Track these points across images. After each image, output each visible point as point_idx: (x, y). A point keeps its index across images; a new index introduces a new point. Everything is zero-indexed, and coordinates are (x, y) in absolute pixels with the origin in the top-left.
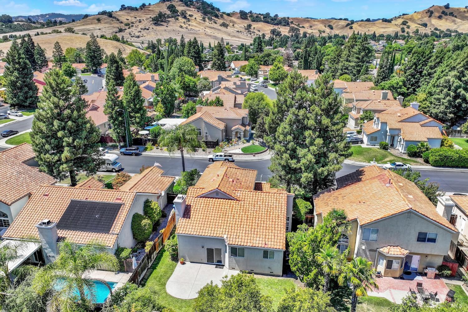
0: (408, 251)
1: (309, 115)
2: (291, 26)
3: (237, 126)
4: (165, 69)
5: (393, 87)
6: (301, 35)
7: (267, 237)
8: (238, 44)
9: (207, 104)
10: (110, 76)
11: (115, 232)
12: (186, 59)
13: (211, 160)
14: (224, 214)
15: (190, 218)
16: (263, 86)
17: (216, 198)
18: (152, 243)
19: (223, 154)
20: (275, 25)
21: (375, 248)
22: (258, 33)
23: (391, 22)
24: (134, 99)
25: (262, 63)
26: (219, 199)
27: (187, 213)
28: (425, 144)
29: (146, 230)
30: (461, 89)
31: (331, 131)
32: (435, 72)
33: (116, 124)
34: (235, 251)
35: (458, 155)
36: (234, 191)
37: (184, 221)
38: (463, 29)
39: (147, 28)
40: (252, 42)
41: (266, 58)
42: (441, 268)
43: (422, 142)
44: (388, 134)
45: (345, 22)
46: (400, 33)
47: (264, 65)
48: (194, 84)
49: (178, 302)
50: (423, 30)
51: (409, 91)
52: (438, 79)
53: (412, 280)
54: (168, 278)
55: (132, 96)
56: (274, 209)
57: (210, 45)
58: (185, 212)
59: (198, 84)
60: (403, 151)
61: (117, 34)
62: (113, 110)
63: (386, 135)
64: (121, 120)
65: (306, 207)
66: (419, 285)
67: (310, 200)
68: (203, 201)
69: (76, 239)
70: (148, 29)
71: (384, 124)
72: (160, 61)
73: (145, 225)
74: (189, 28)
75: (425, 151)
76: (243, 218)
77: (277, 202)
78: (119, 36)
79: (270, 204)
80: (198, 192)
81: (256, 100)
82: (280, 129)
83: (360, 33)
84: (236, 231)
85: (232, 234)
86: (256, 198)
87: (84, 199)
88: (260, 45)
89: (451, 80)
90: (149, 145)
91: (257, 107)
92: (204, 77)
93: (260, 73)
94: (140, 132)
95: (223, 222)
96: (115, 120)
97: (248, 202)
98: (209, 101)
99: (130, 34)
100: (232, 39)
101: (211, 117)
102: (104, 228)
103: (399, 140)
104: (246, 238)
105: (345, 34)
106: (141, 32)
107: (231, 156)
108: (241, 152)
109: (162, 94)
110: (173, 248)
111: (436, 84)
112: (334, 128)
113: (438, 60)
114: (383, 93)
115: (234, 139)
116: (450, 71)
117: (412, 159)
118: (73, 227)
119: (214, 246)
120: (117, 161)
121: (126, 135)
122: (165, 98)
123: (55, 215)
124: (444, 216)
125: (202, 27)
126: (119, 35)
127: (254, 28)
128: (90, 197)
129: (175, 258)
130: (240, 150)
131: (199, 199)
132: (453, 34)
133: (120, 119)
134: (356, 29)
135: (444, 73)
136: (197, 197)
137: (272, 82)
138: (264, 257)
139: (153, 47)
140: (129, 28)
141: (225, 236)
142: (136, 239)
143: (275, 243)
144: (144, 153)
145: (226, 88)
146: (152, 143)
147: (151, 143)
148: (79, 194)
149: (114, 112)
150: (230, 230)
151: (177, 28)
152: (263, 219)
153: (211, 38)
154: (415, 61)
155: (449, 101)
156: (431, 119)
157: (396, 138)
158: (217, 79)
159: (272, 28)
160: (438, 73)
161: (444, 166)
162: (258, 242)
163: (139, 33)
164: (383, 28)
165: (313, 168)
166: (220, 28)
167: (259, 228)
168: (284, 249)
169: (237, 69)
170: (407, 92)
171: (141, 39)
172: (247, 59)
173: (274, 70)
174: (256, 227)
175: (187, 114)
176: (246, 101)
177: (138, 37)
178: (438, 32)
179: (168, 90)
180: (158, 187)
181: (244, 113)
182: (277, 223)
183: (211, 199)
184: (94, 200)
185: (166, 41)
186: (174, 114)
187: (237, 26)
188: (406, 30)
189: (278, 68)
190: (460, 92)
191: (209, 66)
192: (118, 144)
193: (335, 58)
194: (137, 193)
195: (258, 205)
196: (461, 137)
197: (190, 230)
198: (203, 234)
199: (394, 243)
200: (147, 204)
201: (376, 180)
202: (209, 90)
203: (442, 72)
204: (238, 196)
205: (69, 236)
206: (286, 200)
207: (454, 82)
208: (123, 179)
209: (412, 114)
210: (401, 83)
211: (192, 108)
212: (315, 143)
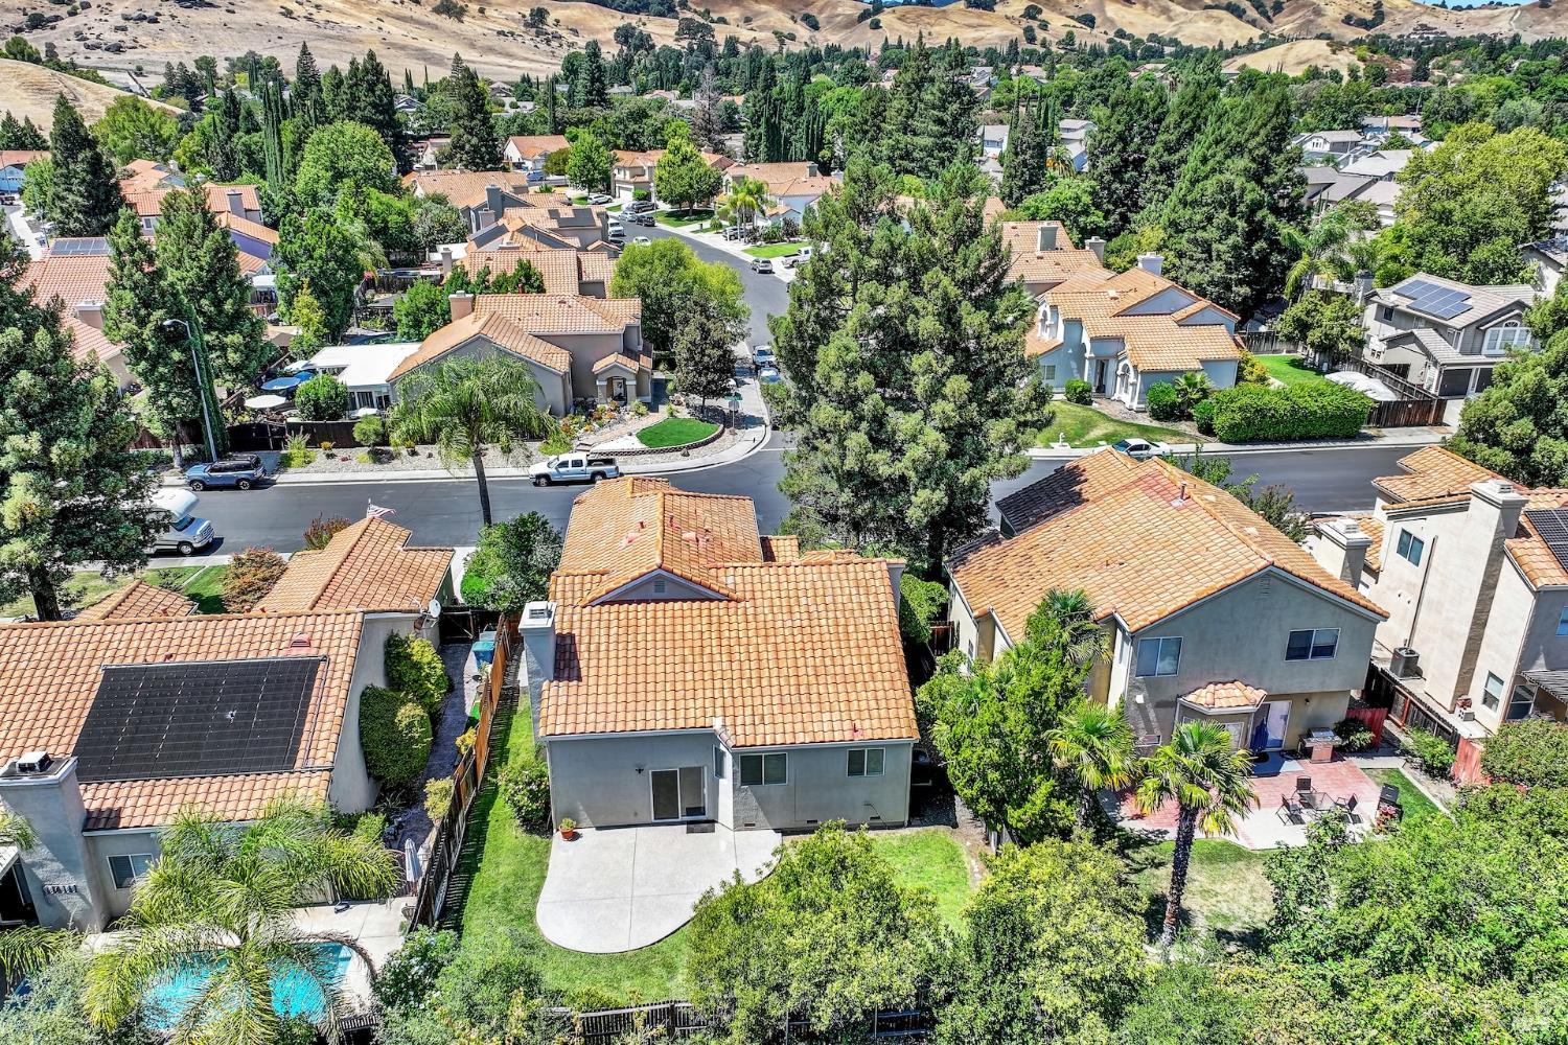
0: (1262, 693)
1: (918, 302)
2: (681, 16)
3: (610, 360)
4: (270, 168)
5: (1064, 209)
6: (721, 49)
7: (854, 705)
8: (507, 79)
9: (487, 288)
10: (71, 197)
11: (319, 763)
12: (353, 130)
13: (543, 481)
14: (697, 650)
15: (579, 679)
16: (640, 220)
17: (657, 601)
18: (447, 783)
19: (582, 456)
20: (627, 11)
21: (1169, 695)
22: (572, 39)
23: (992, 10)
24: (212, 281)
25: (621, 142)
26: (666, 601)
27: (565, 661)
28: (1198, 378)
29: (417, 742)
30: (1265, 211)
31: (989, 350)
32: (1183, 161)
33: (162, 378)
34: (755, 768)
35: (1288, 405)
36: (713, 571)
37: (563, 691)
38: (1192, 36)
39: (150, 13)
40: (558, 70)
41: (633, 127)
42: (1345, 728)
43: (1189, 375)
44: (1087, 355)
45: (855, 7)
46: (1023, 45)
47: (627, 148)
48: (400, 219)
49: (598, 965)
50: (1086, 38)
51: (1111, 222)
52: (1194, 182)
53: (1276, 774)
54: (536, 893)
55: (201, 268)
56: (857, 614)
57: (409, 80)
58: (557, 661)
59: (415, 219)
60: (1135, 405)
61: (25, 36)
62: (142, 323)
63: (1081, 360)
64: (180, 362)
65: (933, 599)
66: (1304, 784)
67: (936, 574)
68: (613, 616)
69: (163, 810)
70: (155, 21)
71: (1074, 324)
72: (241, 139)
73: (410, 726)
74: (320, 17)
75: (1197, 401)
76: (764, 656)
77: (862, 591)
78: (34, 45)
79: (839, 599)
80: (588, 586)
81: (659, 267)
82: (827, 355)
83: (904, 44)
84: (748, 701)
85: (739, 711)
86: (792, 586)
87: (160, 659)
88: (599, 80)
89: (1237, 185)
90: (295, 446)
91: (666, 291)
92: (431, 192)
93: (620, 176)
94: (251, 403)
95: (698, 676)
96: (156, 360)
97: (766, 603)
98: (491, 278)
99: (80, 36)
100: (485, 59)
101: (518, 331)
102: (271, 752)
103: (1120, 372)
104: (789, 718)
105: (862, 46)
106: (124, 29)
107: (609, 462)
108: (638, 446)
109: (311, 257)
110: (531, 791)
111: (1189, 198)
112: (998, 339)
113: (1186, 126)
114: (1042, 229)
115: (604, 405)
116: (1227, 157)
117: (1165, 425)
118: (139, 769)
119: (675, 763)
120: (192, 514)
121: (202, 417)
122: (323, 272)
123: (46, 732)
124: (1343, 577)
125: (368, 17)
126: (35, 40)
127: (558, 21)
128: (183, 650)
129: (538, 822)
130: (635, 439)
131: (596, 609)
132: (1168, 50)
133: (176, 355)
134: (892, 29)
135: (1211, 163)
136: (591, 604)
137: (665, 207)
138: (851, 773)
139: (187, 86)
140: (73, 13)
141: (717, 724)
142: (378, 778)
143: (885, 723)
144: (284, 478)
145: (525, 230)
146: (308, 437)
147: (301, 439)
148: (135, 644)
149: (147, 332)
150: (729, 701)
151: (270, 16)
152: (829, 652)
153: (409, 56)
154: (1120, 128)
155: (1235, 247)
156: (1204, 303)
157: (1112, 365)
158: (484, 198)
159: (621, 24)
160: (1192, 163)
161: (1253, 441)
162: (830, 727)
163: (120, 36)
164: (970, 26)
165: (943, 471)
166: (434, 18)
167: (822, 680)
168: (917, 737)
169: (529, 164)
170: (1104, 224)
171: (129, 55)
172: (558, 128)
173: (671, 164)
174: (812, 680)
175: (414, 327)
176: (625, 273)
177: (117, 49)
178: (1127, 42)
179: (330, 245)
180: (404, 587)
181: (625, 312)
182: (874, 659)
183: (640, 607)
184: (199, 658)
185: (233, 65)
186: (353, 331)
187: (495, 14)
188: (1040, 35)
189: (685, 159)
190: (1264, 217)
191: (428, 156)
192: (168, 451)
193: (866, 121)
194: (364, 613)
195: (803, 609)
196: (1275, 351)
197: (591, 717)
198: (640, 726)
199: (1225, 674)
200: (395, 651)
201: (1137, 491)
202: (461, 238)
203: (1204, 160)
204: (731, 586)
205: (130, 802)
206: (887, 582)
207: (1243, 190)
208: (260, 576)
209: (1151, 291)
210: (1086, 199)
211: (431, 306)
212: (947, 391)
